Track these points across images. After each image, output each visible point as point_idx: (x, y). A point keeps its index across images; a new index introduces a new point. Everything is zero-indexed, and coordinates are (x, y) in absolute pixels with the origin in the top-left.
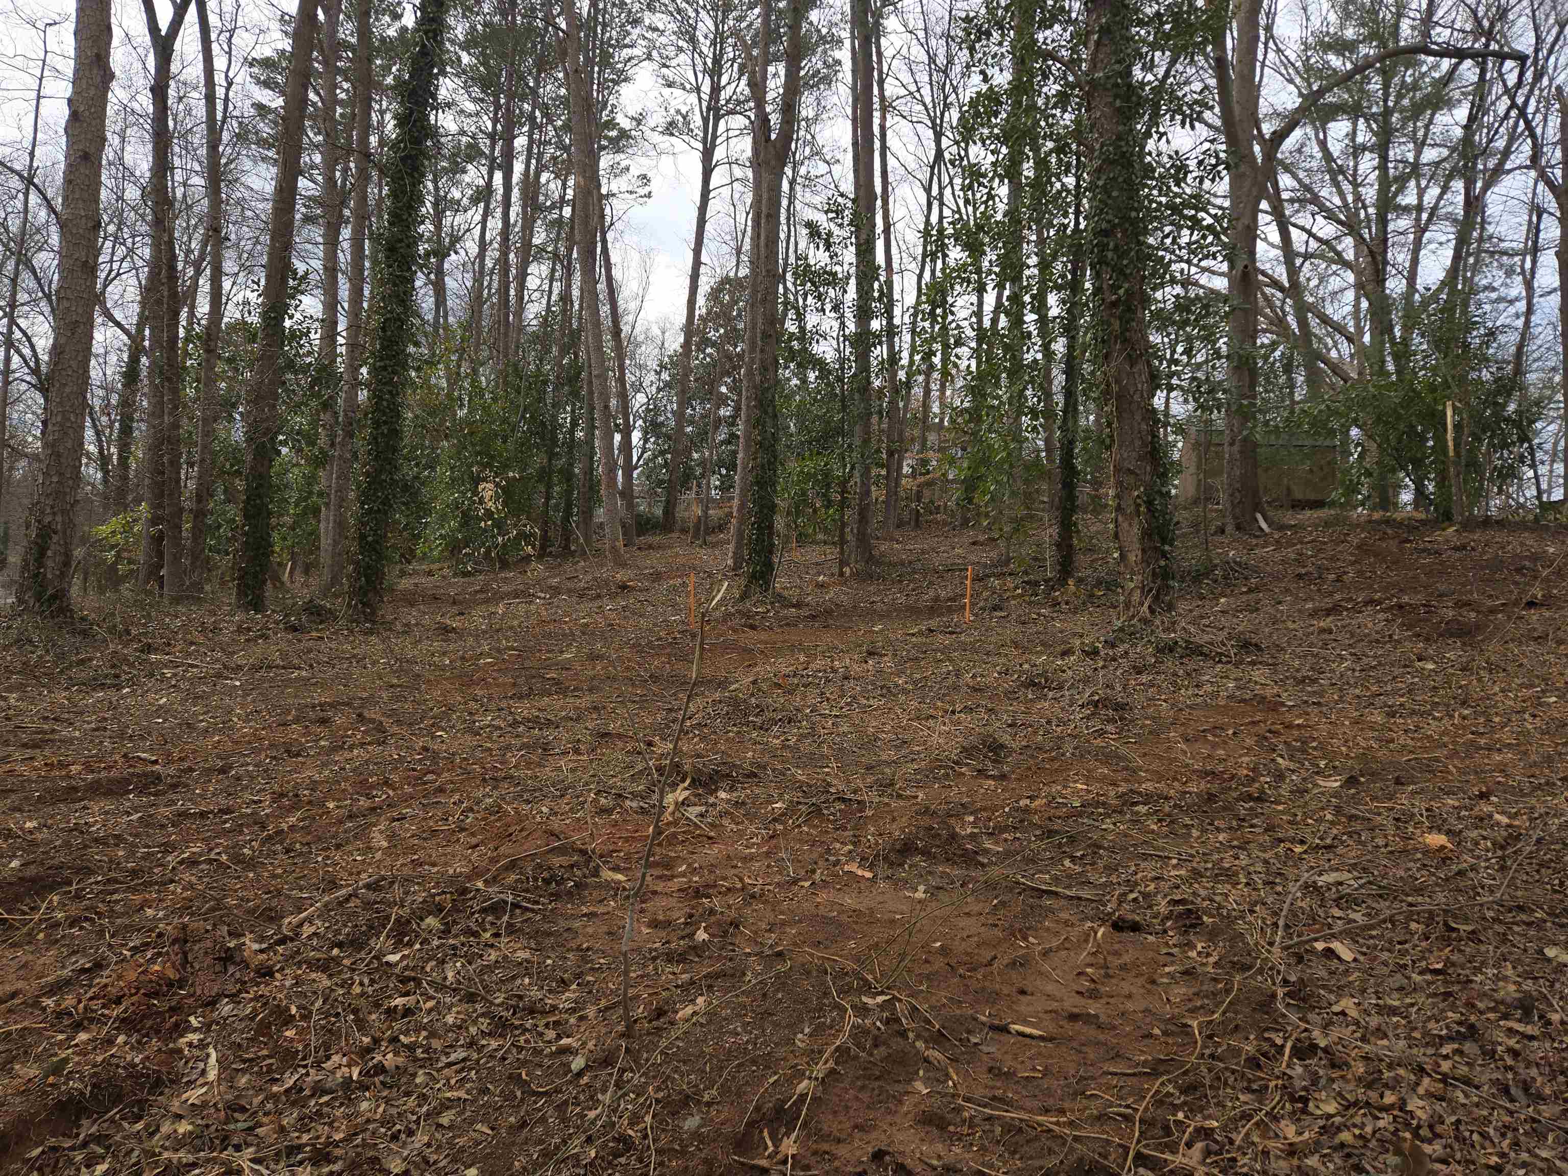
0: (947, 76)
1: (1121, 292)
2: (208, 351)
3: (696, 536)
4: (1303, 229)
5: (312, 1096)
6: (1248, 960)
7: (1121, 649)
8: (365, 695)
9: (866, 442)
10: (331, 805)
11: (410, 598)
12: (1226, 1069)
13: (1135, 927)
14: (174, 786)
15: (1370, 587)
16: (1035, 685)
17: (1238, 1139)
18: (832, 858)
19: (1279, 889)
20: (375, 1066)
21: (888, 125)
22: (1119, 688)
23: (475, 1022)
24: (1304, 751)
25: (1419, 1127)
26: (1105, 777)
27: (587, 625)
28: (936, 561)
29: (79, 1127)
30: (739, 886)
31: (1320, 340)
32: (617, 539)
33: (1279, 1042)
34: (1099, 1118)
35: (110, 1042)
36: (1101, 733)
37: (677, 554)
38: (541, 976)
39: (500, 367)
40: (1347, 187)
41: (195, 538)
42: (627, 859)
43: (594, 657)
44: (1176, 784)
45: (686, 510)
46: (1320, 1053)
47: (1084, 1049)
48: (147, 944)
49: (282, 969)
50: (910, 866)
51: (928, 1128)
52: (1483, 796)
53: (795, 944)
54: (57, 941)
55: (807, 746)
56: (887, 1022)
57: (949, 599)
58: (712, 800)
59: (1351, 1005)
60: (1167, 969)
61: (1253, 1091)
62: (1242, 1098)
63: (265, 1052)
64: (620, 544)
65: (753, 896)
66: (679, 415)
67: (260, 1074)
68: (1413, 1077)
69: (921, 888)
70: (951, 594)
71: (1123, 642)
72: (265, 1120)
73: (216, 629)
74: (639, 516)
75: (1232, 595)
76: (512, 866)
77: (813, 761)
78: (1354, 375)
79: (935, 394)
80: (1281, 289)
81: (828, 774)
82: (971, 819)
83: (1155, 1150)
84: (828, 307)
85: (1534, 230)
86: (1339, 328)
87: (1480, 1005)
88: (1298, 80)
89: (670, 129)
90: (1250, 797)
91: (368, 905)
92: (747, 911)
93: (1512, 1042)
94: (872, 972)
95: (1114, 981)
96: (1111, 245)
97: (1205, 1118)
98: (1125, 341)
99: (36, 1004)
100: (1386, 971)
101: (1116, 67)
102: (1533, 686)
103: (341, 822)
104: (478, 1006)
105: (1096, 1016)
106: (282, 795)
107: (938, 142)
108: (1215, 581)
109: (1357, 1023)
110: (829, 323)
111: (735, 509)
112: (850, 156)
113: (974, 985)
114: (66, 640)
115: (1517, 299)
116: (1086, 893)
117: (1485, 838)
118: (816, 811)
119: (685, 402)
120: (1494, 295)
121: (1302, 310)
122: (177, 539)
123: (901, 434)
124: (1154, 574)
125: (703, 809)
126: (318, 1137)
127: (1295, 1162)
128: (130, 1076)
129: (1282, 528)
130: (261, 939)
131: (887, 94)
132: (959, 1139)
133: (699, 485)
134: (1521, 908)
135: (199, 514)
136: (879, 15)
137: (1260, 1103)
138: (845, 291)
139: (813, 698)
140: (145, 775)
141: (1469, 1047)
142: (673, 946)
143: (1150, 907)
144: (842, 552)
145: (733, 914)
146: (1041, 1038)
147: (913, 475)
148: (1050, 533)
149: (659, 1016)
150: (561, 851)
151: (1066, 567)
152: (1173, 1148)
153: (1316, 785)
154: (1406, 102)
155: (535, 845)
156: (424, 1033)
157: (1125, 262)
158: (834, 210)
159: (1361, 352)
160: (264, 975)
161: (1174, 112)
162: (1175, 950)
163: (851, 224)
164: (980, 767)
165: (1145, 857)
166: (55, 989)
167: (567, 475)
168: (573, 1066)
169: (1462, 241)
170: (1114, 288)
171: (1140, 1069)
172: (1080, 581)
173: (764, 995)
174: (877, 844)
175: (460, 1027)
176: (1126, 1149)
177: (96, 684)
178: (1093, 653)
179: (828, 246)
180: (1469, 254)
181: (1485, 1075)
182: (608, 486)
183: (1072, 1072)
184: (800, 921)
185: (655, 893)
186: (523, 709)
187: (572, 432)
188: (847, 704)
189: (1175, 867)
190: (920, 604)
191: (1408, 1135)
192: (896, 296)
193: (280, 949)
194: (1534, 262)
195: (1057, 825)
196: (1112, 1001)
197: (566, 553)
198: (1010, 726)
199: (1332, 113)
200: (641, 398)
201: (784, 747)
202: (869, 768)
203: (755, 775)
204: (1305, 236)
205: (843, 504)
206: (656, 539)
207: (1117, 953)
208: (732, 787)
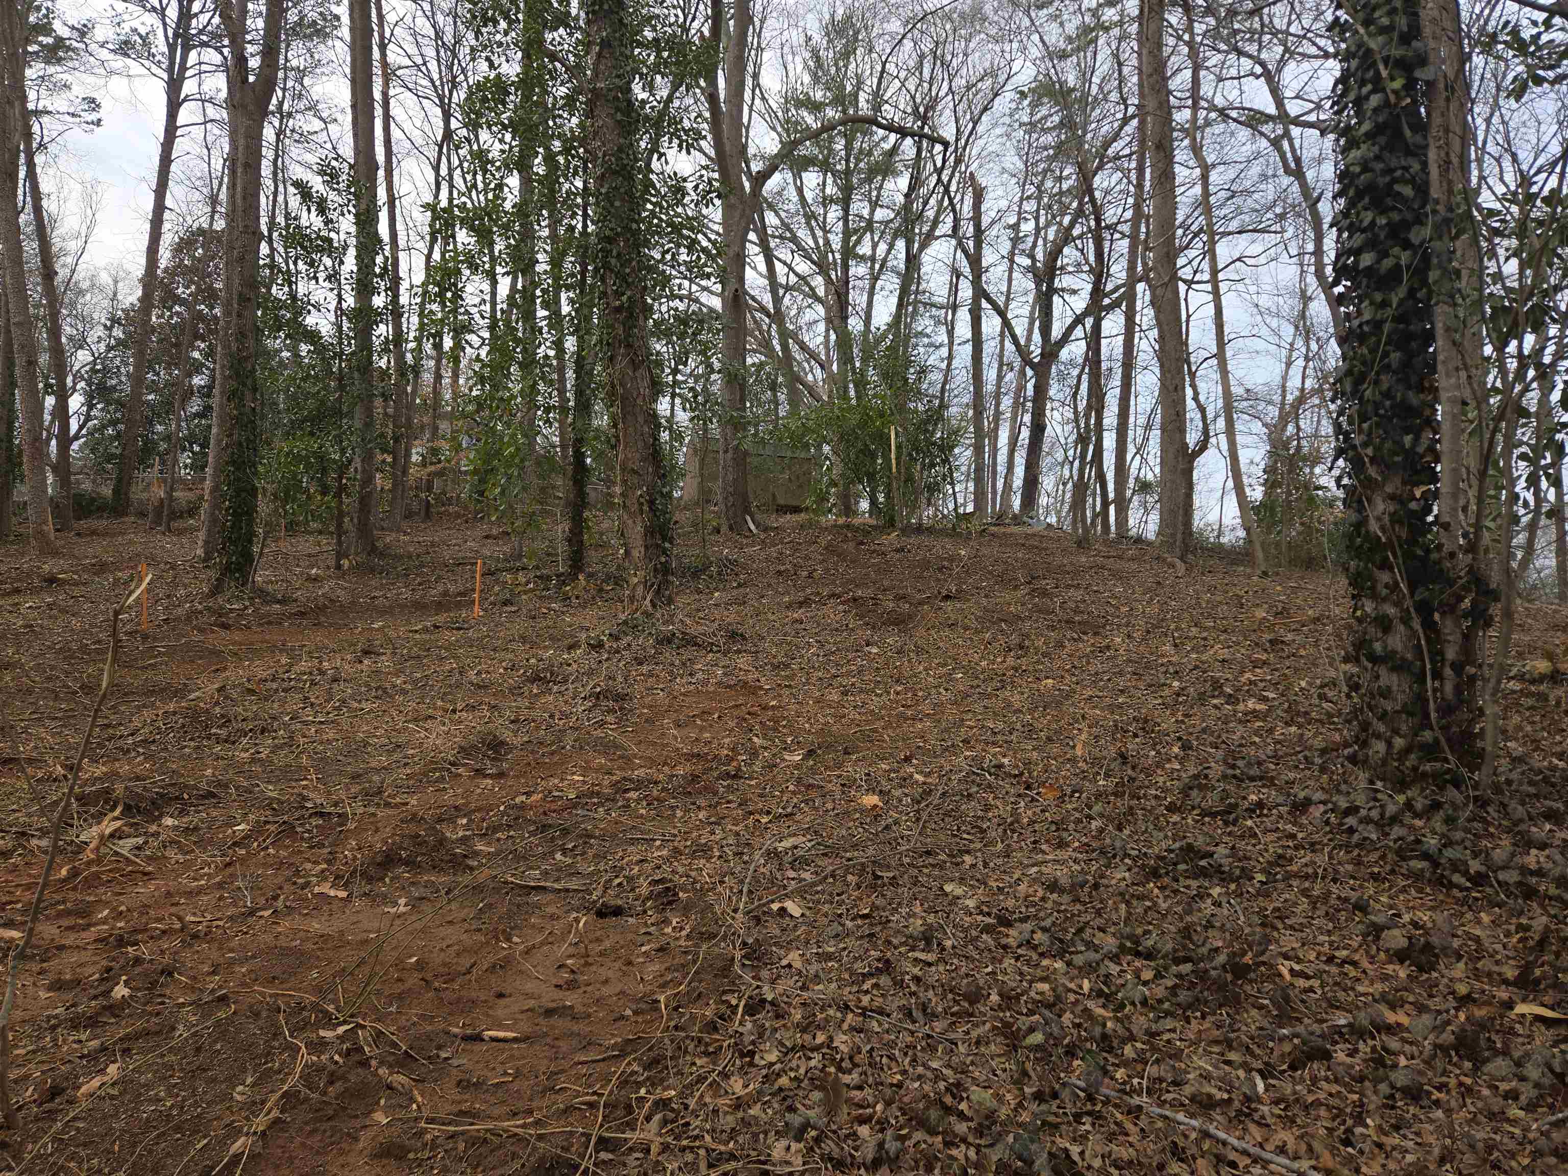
0: (455, 55)
1: (624, 298)
3: (157, 521)
4: (785, 263)
6: (714, 929)
7: (624, 642)
9: (368, 425)
12: (687, 1037)
13: (618, 912)
15: (834, 582)
16: (540, 679)
17: (692, 1103)
18: (301, 881)
19: (746, 858)
21: (391, 94)
22: (620, 679)
24: (776, 730)
25: (842, 1060)
26: (602, 766)
28: (447, 554)
30: (178, 926)
31: (799, 364)
32: (45, 522)
33: (734, 1002)
34: (565, 1111)
36: (602, 724)
37: (131, 542)
40: (819, 233)
42: (26, 911)
44: (666, 768)
45: (144, 491)
46: (768, 1007)
47: (557, 1043)
50: (392, 879)
51: (385, 1161)
52: (907, 759)
53: (243, 984)
55: (282, 758)
56: (348, 1052)
57: (458, 594)
58: (153, 829)
59: (797, 957)
60: (644, 949)
61: (710, 1054)
62: (699, 1062)
64: (49, 528)
65: (195, 936)
66: (137, 380)
68: (839, 1015)
69: (402, 901)
70: (462, 589)
71: (627, 635)
74: (79, 495)
75: (724, 590)
77: (288, 774)
78: (825, 398)
79: (446, 381)
80: (768, 315)
81: (305, 787)
82: (465, 821)
83: (616, 1131)
84: (322, 276)
85: (954, 289)
86: (813, 355)
87: (895, 941)
88: (779, 129)
89: (124, 48)
90: (728, 775)
92: (186, 955)
93: (916, 971)
94: (335, 1001)
95: (594, 968)
96: (614, 253)
97: (665, 1090)
98: (629, 346)
100: (825, 921)
101: (617, 80)
102: (946, 665)
105: (571, 1007)
107: (446, 122)
108: (711, 577)
109: (800, 973)
110: (324, 294)
111: (207, 491)
112: (349, 118)
113: (447, 996)
115: (941, 345)
116: (574, 884)
117: (906, 795)
118: (288, 830)
119: (144, 364)
120: (926, 340)
121: (784, 335)
123: (409, 420)
124: (656, 570)
125: (140, 840)
127: (740, 1114)
129: (766, 529)
131: (389, 60)
132: (419, 1165)
133: (163, 463)
134: (928, 853)
137: (714, 1064)
138: (342, 262)
139: (293, 704)
141: (884, 980)
142: (80, 1009)
143: (633, 890)
144: (340, 543)
145: (166, 960)
146: (515, 1040)
147: (424, 464)
148: (562, 528)
149: (53, 1097)
151: (577, 562)
152: (631, 1126)
153: (784, 760)
154: (862, 165)
157: (627, 270)
158: (329, 174)
159: (830, 378)
161: (672, 134)
162: (652, 929)
163: (348, 191)
164: (478, 766)
165: (633, 841)
169: (904, 291)
170: (618, 294)
171: (610, 1053)
172: (590, 575)
173: (198, 1049)
174: (355, 858)
176: (588, 1136)
178: (598, 646)
179: (322, 211)
180: (908, 304)
181: (894, 1003)
182: (33, 458)
183: (543, 1069)
184: (254, 957)
185: (61, 948)
188: (335, 709)
189: (658, 848)
190: (427, 599)
191: (832, 1070)
192: (403, 273)
194: (954, 315)
195: (553, 818)
196: (589, 989)
198: (512, 722)
199: (806, 163)
200: (83, 356)
201: (253, 761)
202: (356, 777)
203: (213, 795)
204: (786, 270)
205: (341, 491)
206: (102, 524)
207: (598, 940)
208: (182, 810)
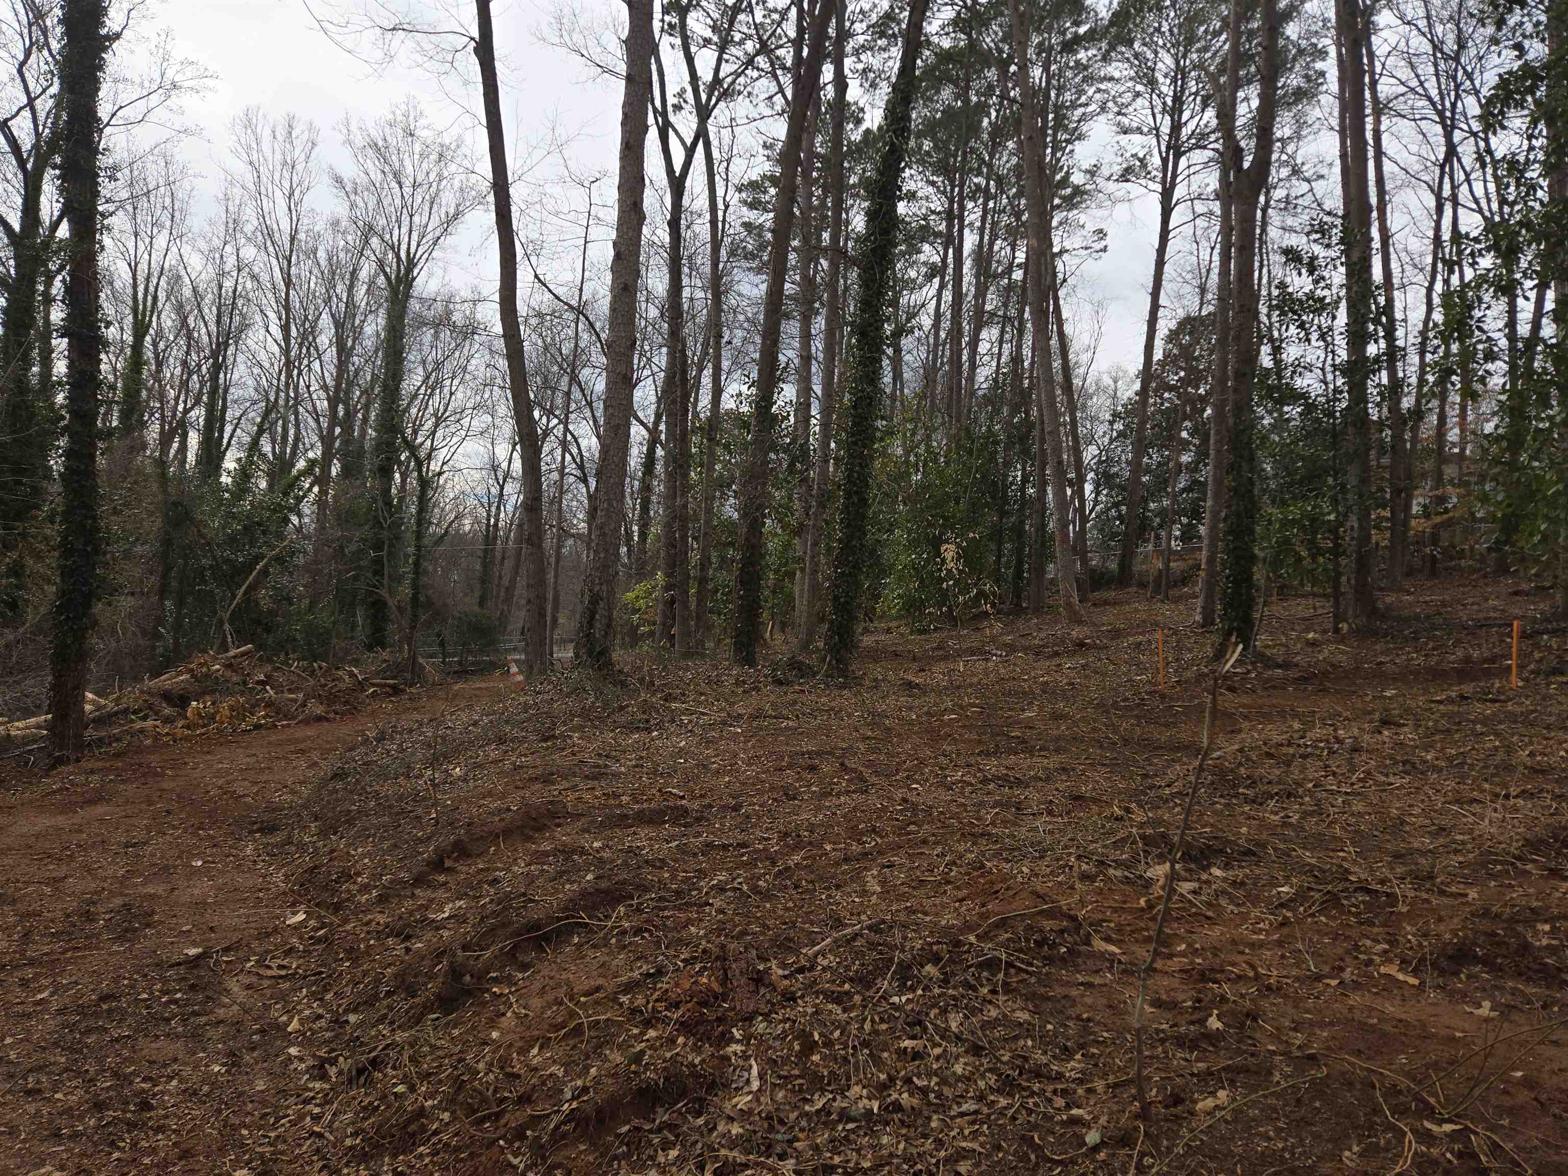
0: (1458, 63)
2: (710, 440)
3: (1157, 591)
5: (840, 1121)
8: (844, 745)
9: (1364, 481)
10: (828, 847)
11: (875, 655)
14: (698, 820)
18: (1363, 957)
20: (893, 1103)
21: (1383, 128)
23: (983, 1076)
27: (1046, 683)
28: (1463, 615)
29: (655, 1113)
30: (1251, 974)
32: (1072, 595)
35: (672, 1041)
37: (1136, 611)
38: (1044, 1041)
39: (953, 431)
41: (699, 602)
42: (1119, 930)
43: (1057, 717)
45: (1143, 563)
48: (695, 958)
49: (802, 997)
50: (1469, 977)
53: (1329, 1049)
54: (625, 947)
55: (1313, 826)
56: (1461, 1156)
57: (1485, 661)
58: (1204, 877)
63: (796, 1072)
64: (1075, 599)
65: (1269, 988)
66: (1136, 466)
67: (793, 1091)
69: (1487, 1004)
70: (1488, 655)
72: (801, 1135)
73: (719, 683)
74: (1093, 571)
76: (1003, 924)
77: (1318, 842)
79: (1453, 420)
81: (1344, 859)
82: (1547, 928)
84: (1314, 336)
89: (1126, 175)
91: (872, 946)
92: (1265, 1004)
94: (1435, 1095)
99: (615, 1000)
103: (837, 864)
104: (985, 1061)
106: (787, 835)
107: (1448, 136)
110: (1314, 353)
111: (1203, 561)
112: (1337, 169)
114: (609, 690)
118: (1333, 900)
119: (1141, 448)
122: (685, 605)
123: (1408, 469)
125: (1197, 885)
126: (848, 1161)
128: (692, 1074)
130: (783, 966)
131: (1382, 96)
133: (1158, 537)
135: (702, 581)
136: (1369, 11)
138: (1334, 317)
139: (1314, 771)
140: (676, 808)
142: (1182, 1030)
144: (1337, 604)
145: (1248, 1004)
147: (1426, 513)
149: (1175, 1105)
150: (1050, 914)
155: (1022, 905)
156: (935, 1080)
158: (1319, 231)
160: (789, 1000)
163: (1342, 241)
164: (1553, 865)
166: (628, 988)
167: (1018, 532)
168: (1087, 1140)
173: (1298, 1101)
174: (1420, 945)
175: (969, 1079)
177: (631, 727)
179: (1312, 270)
182: (1062, 542)
184: (1331, 1024)
185: (1153, 970)
186: (991, 766)
187: (1023, 489)
188: (1360, 780)
190: (1445, 666)
192: (1399, 315)
193: (800, 977)
197: (1018, 611)
200: (1092, 450)
201: (1285, 825)
202: (1397, 856)
203: (1254, 854)
205: (1337, 551)
206: (1111, 594)
208: (1227, 864)
